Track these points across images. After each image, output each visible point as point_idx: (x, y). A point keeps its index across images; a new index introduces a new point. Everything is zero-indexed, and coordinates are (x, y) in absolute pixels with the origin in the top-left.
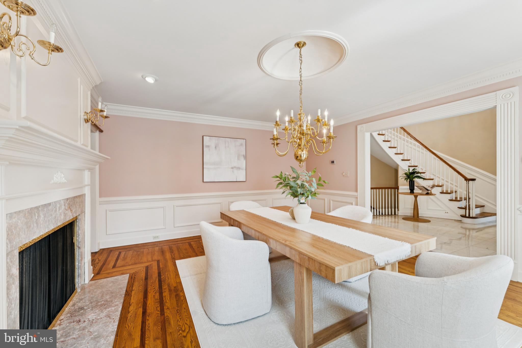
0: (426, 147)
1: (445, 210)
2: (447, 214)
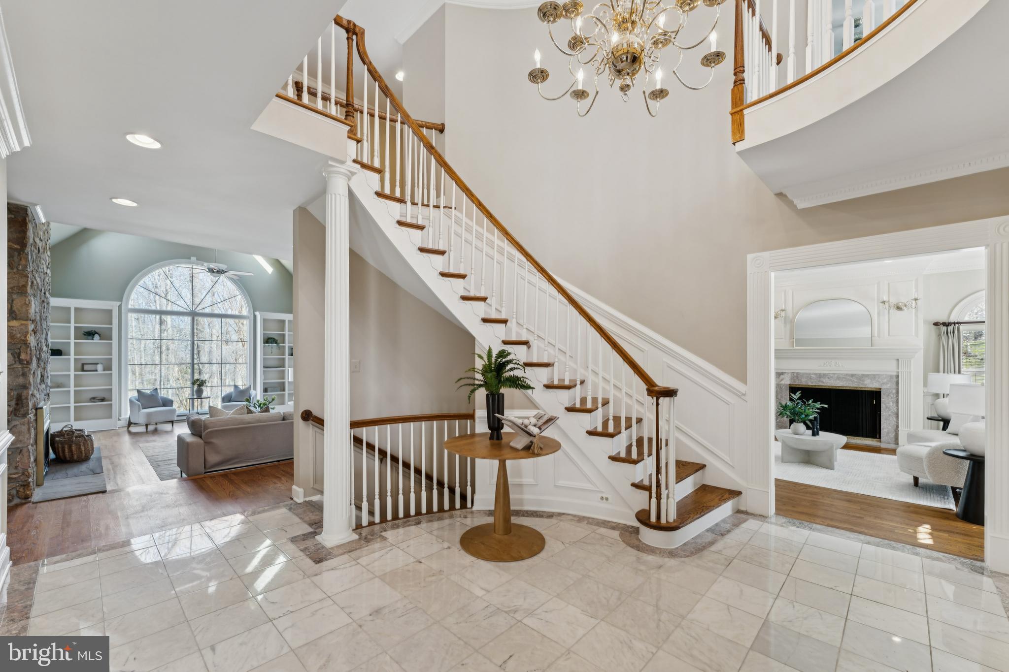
0: (542, 271)
1: (602, 492)
2: (604, 505)
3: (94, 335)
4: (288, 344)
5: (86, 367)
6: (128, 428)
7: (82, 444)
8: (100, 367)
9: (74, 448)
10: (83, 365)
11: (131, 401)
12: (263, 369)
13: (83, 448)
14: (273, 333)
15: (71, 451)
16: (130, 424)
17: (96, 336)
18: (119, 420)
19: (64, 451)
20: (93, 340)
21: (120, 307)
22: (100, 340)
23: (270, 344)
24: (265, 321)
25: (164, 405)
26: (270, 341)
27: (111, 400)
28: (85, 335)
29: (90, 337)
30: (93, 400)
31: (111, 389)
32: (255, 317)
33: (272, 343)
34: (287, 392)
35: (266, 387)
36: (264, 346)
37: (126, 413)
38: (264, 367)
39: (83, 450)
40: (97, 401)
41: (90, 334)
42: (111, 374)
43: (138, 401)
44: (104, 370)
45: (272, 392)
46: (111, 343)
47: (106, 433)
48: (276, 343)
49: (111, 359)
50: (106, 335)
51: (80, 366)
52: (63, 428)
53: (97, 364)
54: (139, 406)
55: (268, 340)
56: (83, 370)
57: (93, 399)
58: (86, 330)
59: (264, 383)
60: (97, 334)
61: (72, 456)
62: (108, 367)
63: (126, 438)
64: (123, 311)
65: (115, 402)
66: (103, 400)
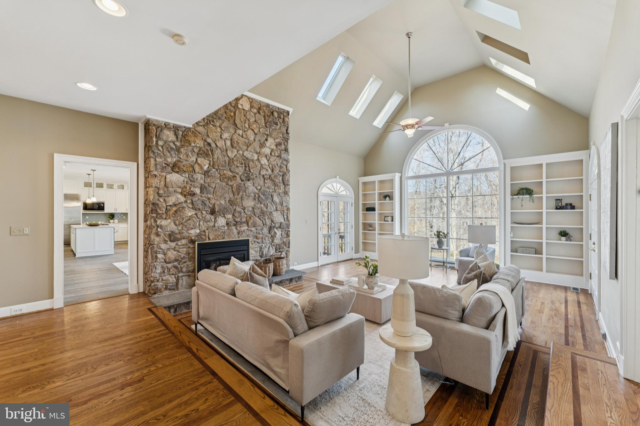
4: (547, 194)
10: (385, 217)
12: (511, 225)
14: (527, 182)
21: (401, 176)
23: (521, 196)
24: (513, 169)
31: (393, 234)
32: (505, 166)
34: (544, 256)
36: (513, 199)
38: (514, 223)
42: (393, 224)
49: (393, 213)
59: (512, 242)
60: (388, 196)
64: (403, 179)
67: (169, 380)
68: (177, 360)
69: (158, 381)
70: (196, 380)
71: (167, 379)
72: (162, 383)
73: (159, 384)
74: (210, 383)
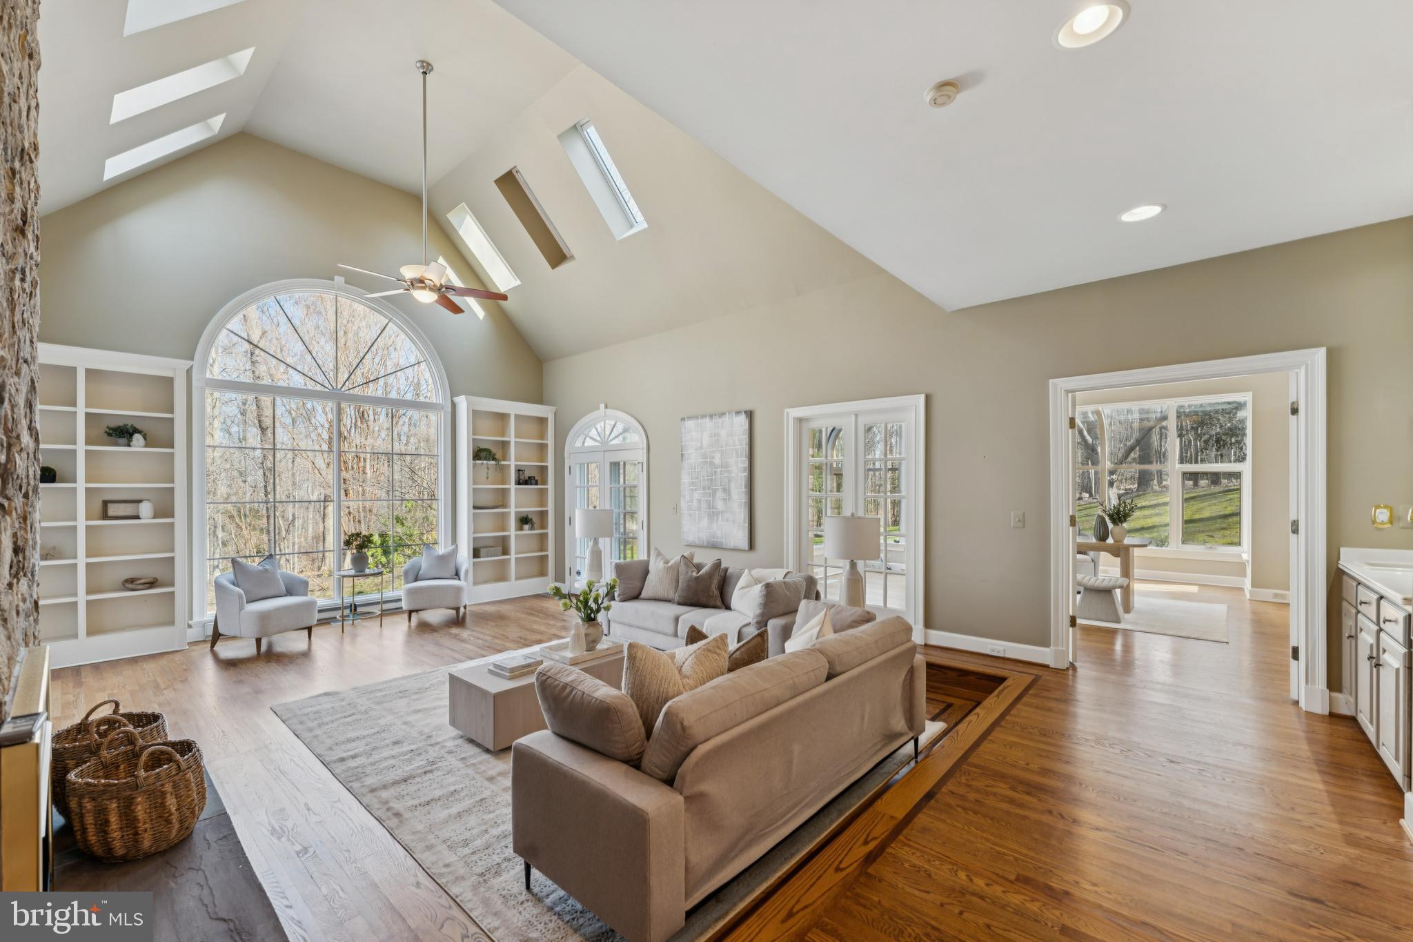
3: (131, 435)
4: (516, 461)
5: (113, 510)
6: (212, 646)
7: (168, 788)
8: (145, 509)
9: (141, 809)
10: (105, 503)
11: (218, 586)
12: (473, 511)
13: (171, 802)
14: (488, 438)
15: (129, 819)
16: (216, 636)
17: (137, 437)
18: (190, 626)
19: (103, 825)
20: (129, 446)
21: (189, 372)
22: (146, 446)
23: (485, 462)
24: (475, 414)
25: (289, 592)
26: (483, 454)
27: (172, 584)
28: (109, 435)
29: (124, 441)
30: (130, 586)
31: (173, 558)
32: (454, 405)
33: (486, 459)
34: (513, 556)
35: (478, 545)
36: (474, 465)
37: (206, 612)
38: (475, 507)
39: (173, 810)
40: (141, 587)
41: (122, 433)
42: (172, 524)
43: (234, 585)
44: (155, 517)
45: (488, 557)
46: (172, 455)
47: (163, 662)
48: (494, 459)
49: (172, 489)
50: (160, 437)
51: (98, 506)
52: (88, 716)
53: (140, 501)
54: (240, 597)
55: (480, 454)
56: (105, 516)
57: (130, 583)
58: (114, 424)
59: (475, 539)
60: (139, 432)
61: (136, 841)
62: (164, 510)
63: (209, 671)
64: (195, 383)
65: (179, 588)
66: (152, 584)
67: (987, 840)
68: (926, 856)
69: (1004, 854)
70: (959, 809)
71: (988, 844)
72: (1001, 846)
73: (1007, 848)
74: (953, 793)
